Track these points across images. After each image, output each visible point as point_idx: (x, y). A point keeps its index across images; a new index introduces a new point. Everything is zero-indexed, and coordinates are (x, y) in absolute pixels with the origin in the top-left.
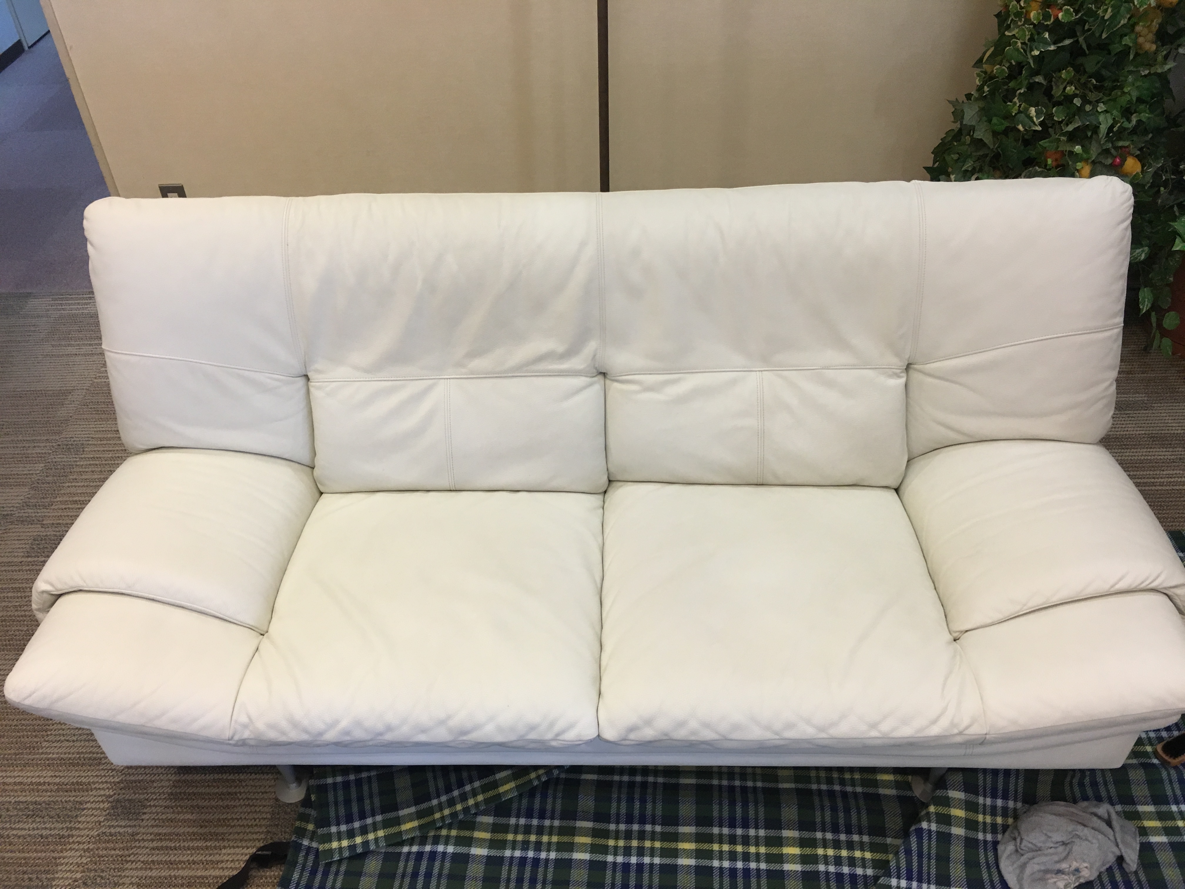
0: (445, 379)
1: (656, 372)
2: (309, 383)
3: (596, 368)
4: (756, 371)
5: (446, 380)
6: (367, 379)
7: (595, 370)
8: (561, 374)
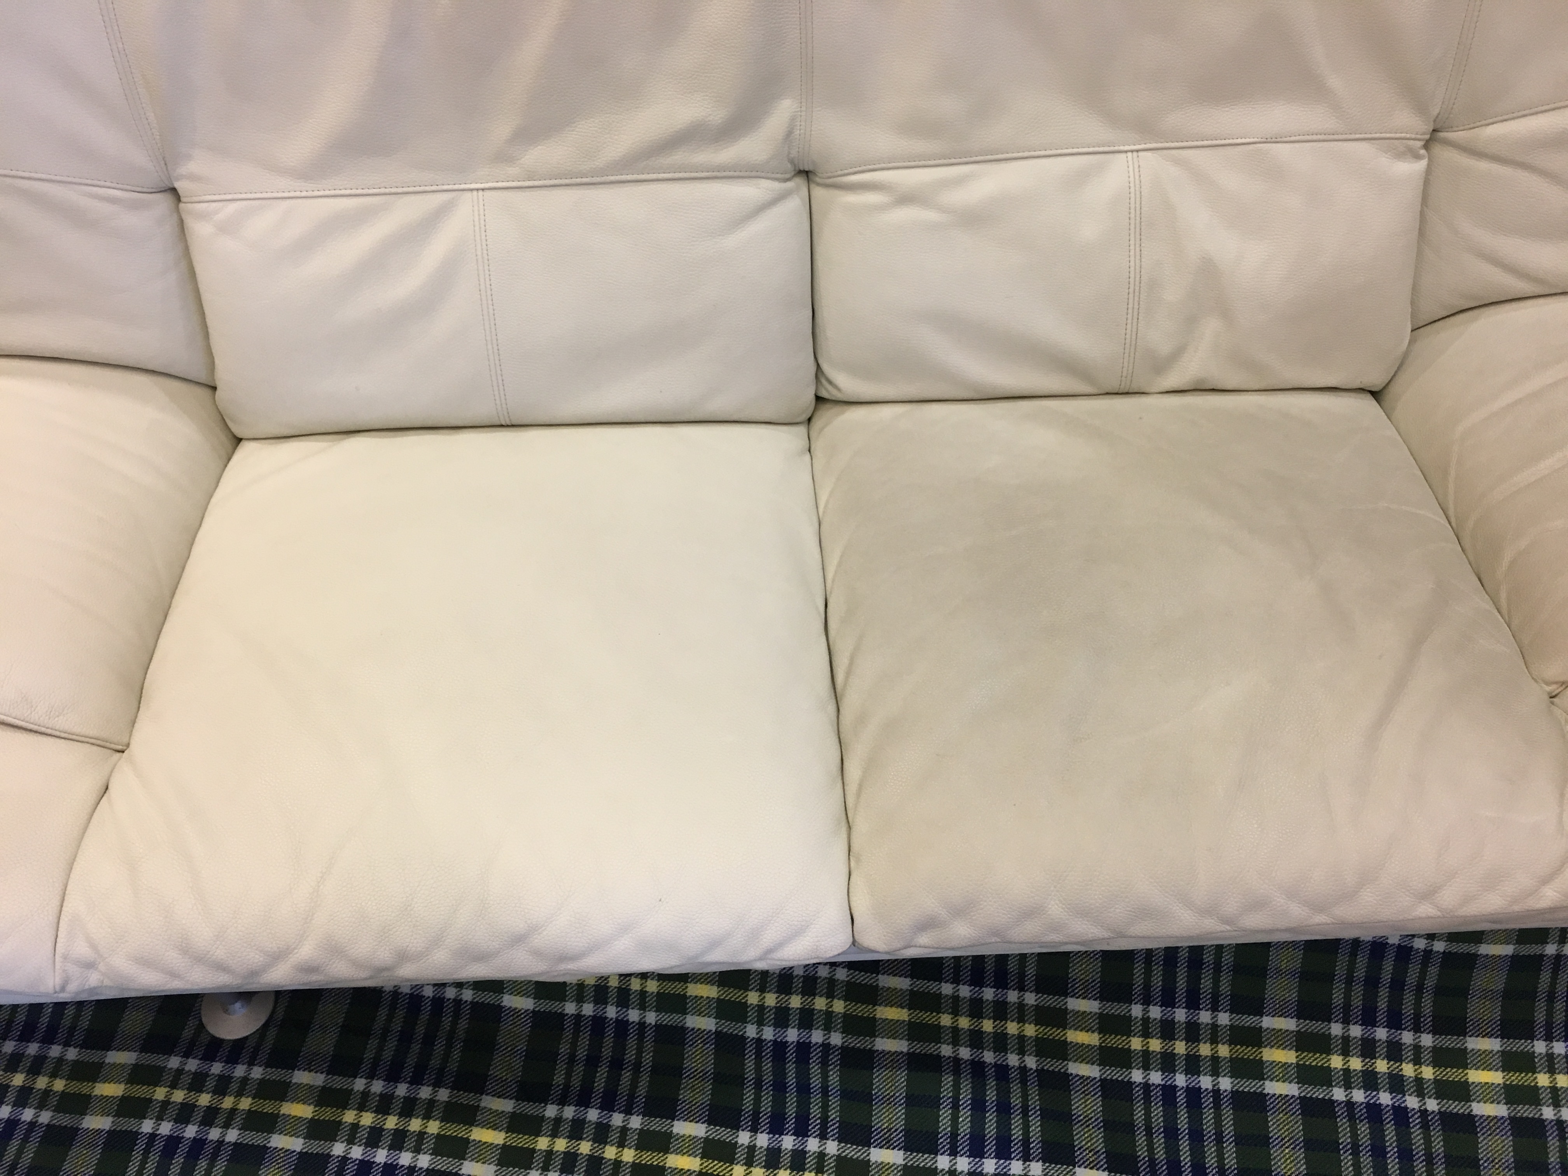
0: (472, 190)
1: (921, 163)
2: (181, 205)
3: (792, 161)
4: (1126, 152)
5: (475, 193)
6: (304, 194)
7: (789, 166)
8: (718, 174)
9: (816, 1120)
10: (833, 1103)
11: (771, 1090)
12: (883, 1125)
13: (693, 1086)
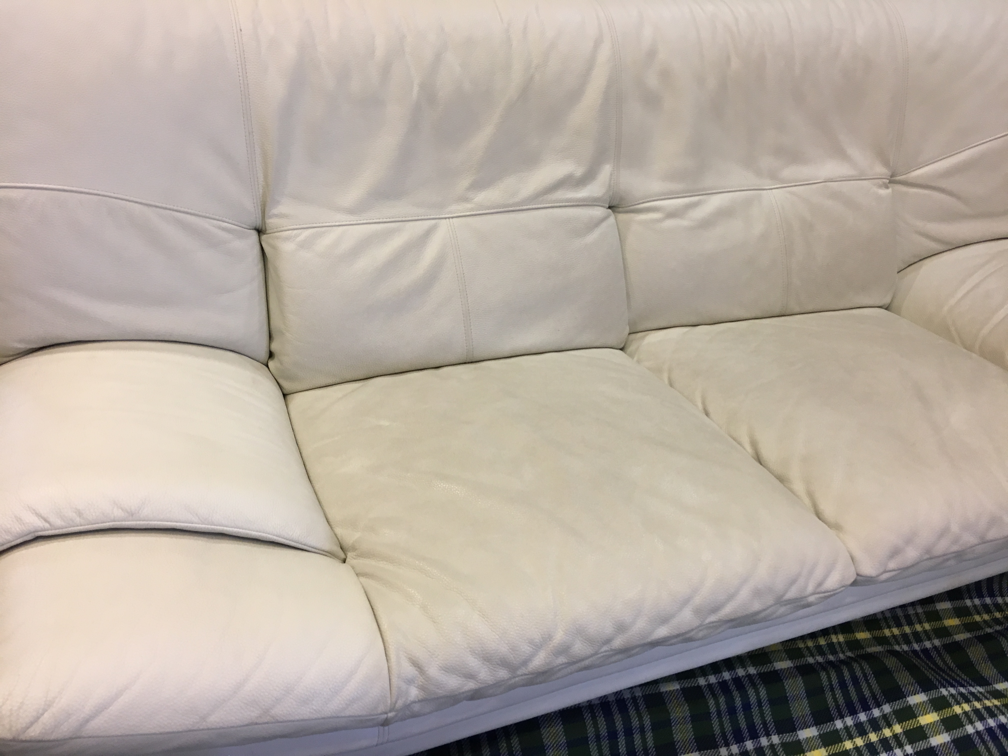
0: (446, 218)
1: (676, 196)
4: (767, 189)
5: (448, 220)
8: (579, 204)
9: (760, 726)
10: (767, 711)
11: (728, 715)
12: (799, 714)
13: (681, 729)
